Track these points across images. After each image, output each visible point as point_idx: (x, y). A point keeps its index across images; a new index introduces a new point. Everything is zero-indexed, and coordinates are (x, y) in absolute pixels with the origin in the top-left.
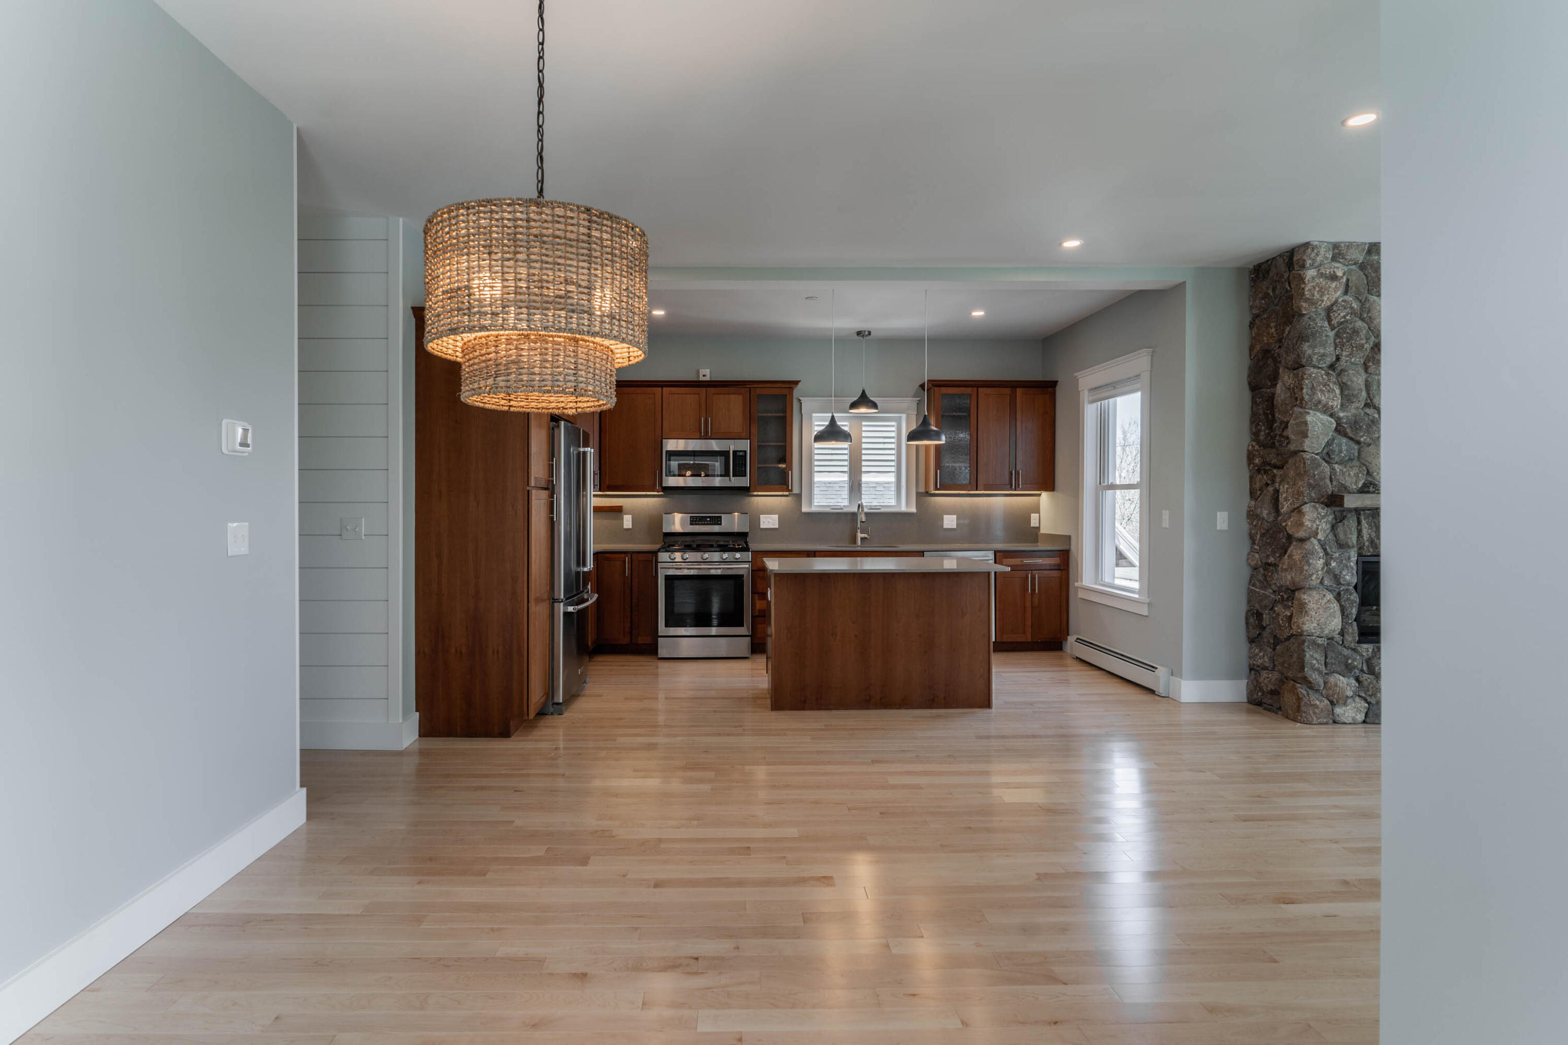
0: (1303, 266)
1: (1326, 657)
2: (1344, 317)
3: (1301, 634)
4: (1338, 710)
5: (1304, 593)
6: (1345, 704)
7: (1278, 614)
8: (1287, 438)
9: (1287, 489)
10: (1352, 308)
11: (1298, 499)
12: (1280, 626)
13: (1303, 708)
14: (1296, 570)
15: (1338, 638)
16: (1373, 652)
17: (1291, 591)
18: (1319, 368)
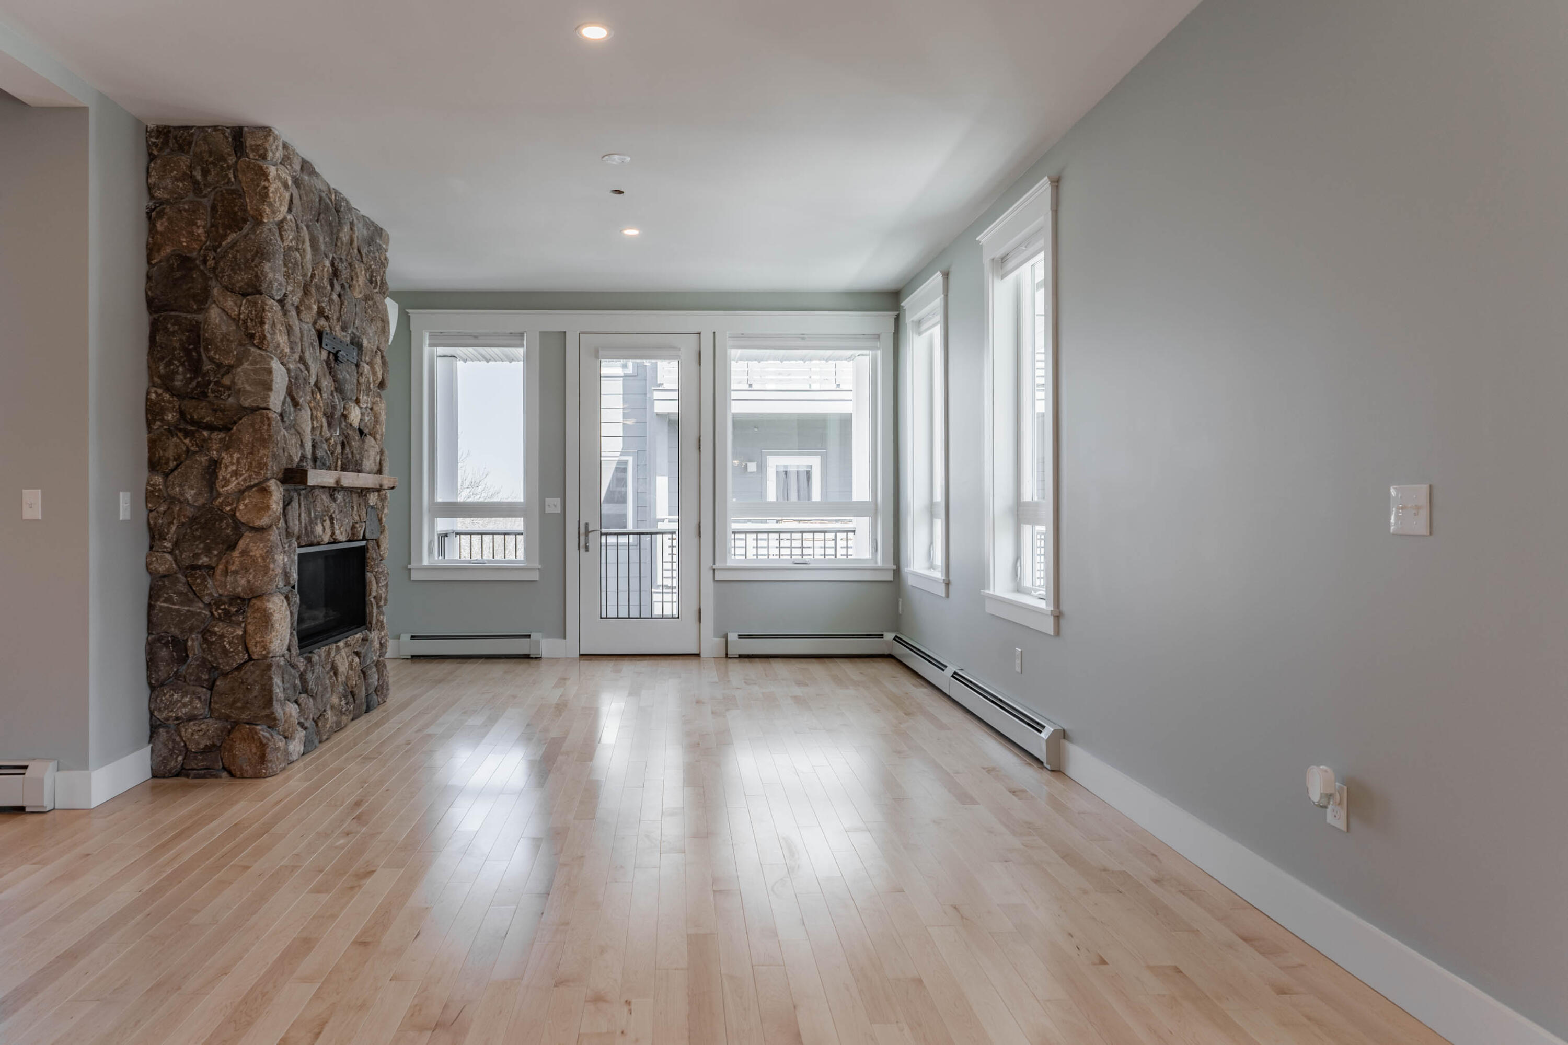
1: (284, 682)
2: (290, 241)
3: (265, 657)
4: (291, 747)
5: (268, 601)
6: (293, 738)
7: (222, 637)
8: (231, 388)
9: (238, 459)
10: (293, 231)
11: (258, 474)
12: (225, 652)
13: (269, 757)
15: (288, 654)
16: (306, 665)
17: (243, 600)
18: (274, 299)
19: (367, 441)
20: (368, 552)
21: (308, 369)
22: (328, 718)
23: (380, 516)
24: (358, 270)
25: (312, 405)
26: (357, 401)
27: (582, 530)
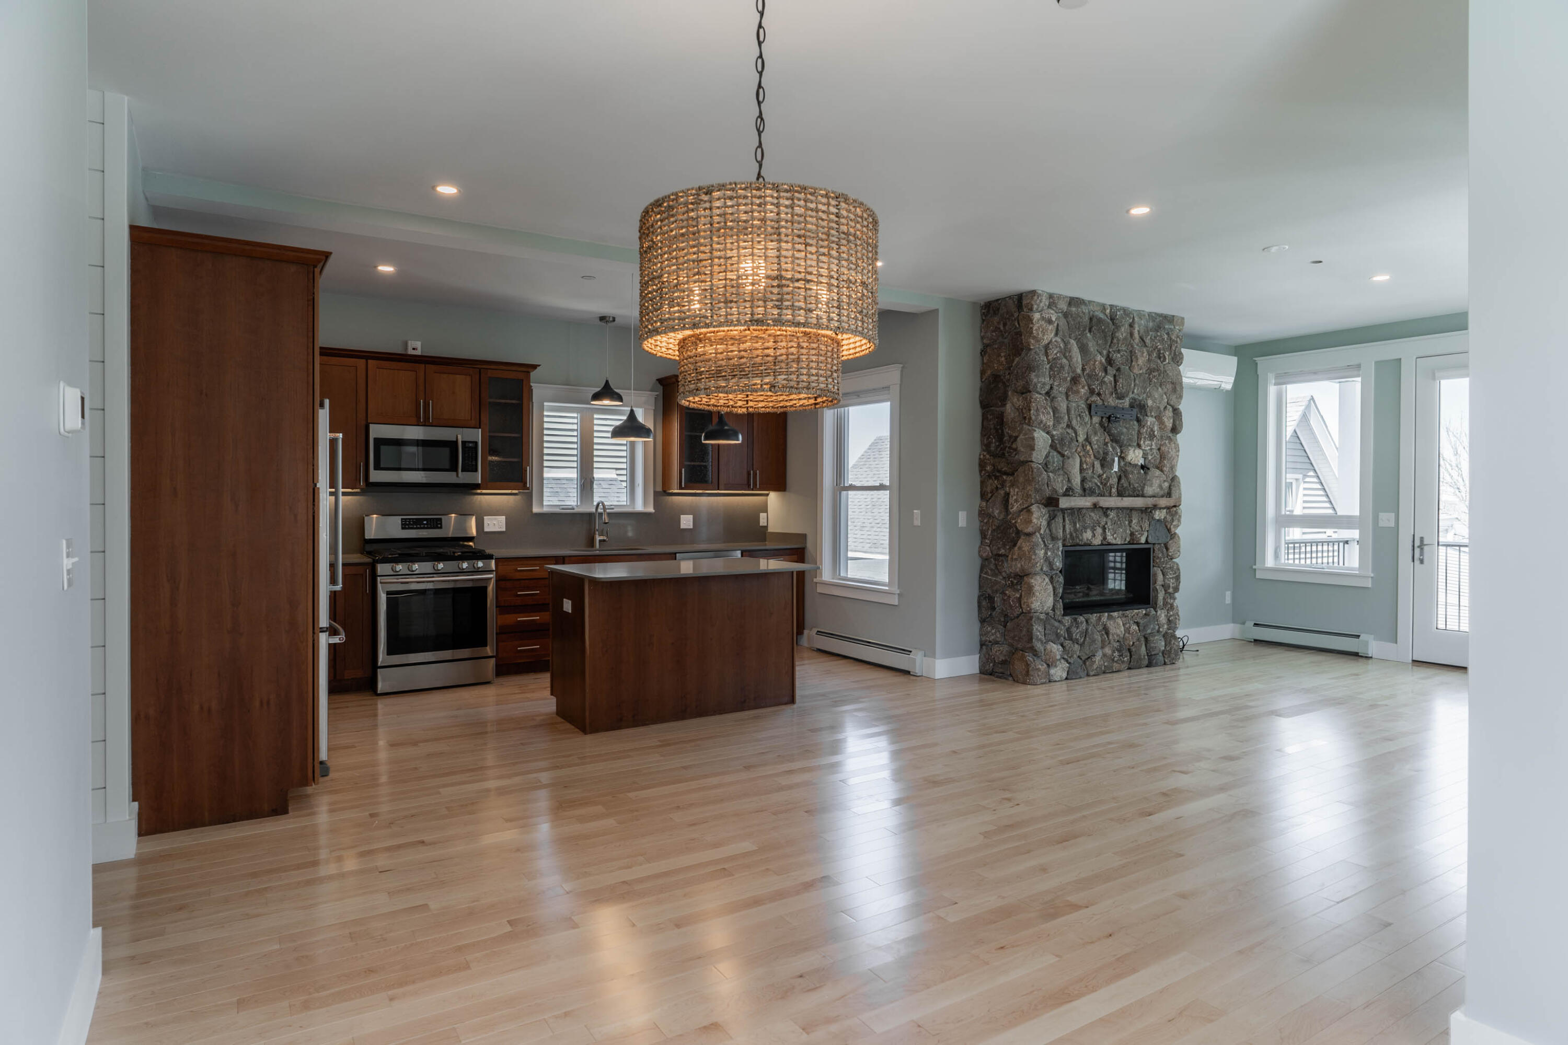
0: (1031, 310)
1: (1045, 629)
2: (1056, 354)
3: (1029, 612)
4: (1052, 671)
5: (1032, 578)
6: (1056, 666)
7: (1009, 597)
8: (1015, 450)
9: (1017, 492)
10: (1060, 347)
11: (1026, 501)
12: (1011, 606)
13: (1031, 673)
14: (1025, 559)
15: (1051, 613)
16: (1071, 622)
17: (1020, 576)
18: (1040, 394)
19: (1150, 473)
20: (1154, 552)
21: (1076, 433)
22: (1095, 661)
23: (1168, 527)
24: (1139, 354)
25: (1081, 454)
26: (1139, 446)
27: (1417, 543)
